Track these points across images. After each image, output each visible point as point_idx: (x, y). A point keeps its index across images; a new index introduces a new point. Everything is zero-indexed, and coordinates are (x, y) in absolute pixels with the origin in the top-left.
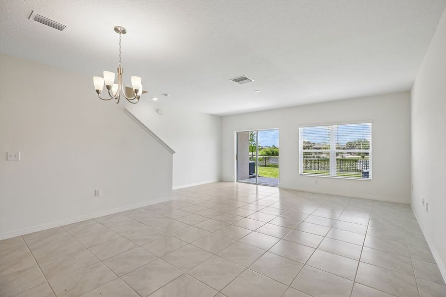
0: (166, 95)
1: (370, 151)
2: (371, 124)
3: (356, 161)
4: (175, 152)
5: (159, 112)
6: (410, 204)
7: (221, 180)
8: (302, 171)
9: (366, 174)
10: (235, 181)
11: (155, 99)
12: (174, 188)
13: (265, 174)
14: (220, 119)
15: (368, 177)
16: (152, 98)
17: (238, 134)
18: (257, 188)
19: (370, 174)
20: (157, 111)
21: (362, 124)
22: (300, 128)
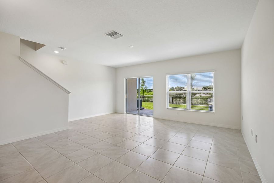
0: (62, 48)
1: (213, 92)
2: (214, 72)
3: (207, 98)
4: (70, 93)
5: (64, 62)
6: (240, 130)
7: (116, 112)
8: (169, 106)
9: (211, 108)
10: (125, 112)
11: (56, 52)
12: (70, 120)
13: (149, 107)
14: (115, 70)
15: (212, 110)
16: (54, 51)
17: (127, 80)
18: (139, 118)
19: (213, 108)
20: (62, 62)
21: (208, 73)
22: (167, 76)
